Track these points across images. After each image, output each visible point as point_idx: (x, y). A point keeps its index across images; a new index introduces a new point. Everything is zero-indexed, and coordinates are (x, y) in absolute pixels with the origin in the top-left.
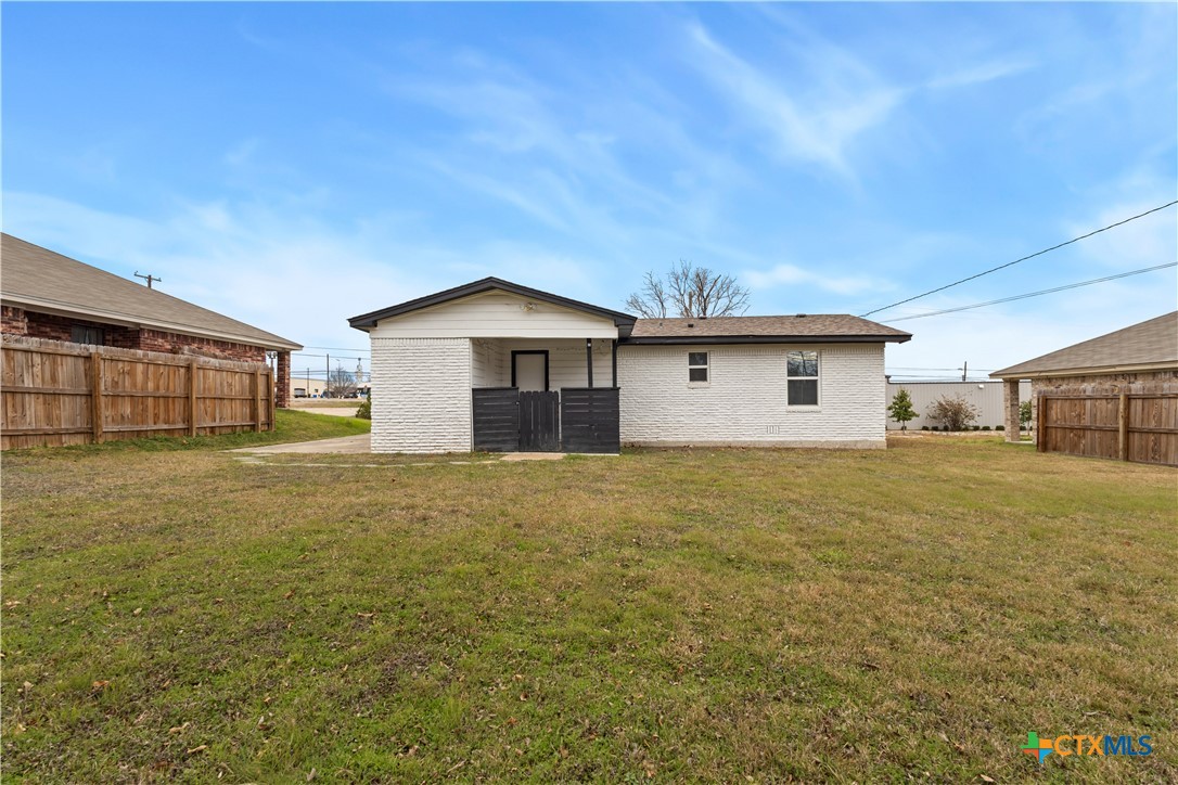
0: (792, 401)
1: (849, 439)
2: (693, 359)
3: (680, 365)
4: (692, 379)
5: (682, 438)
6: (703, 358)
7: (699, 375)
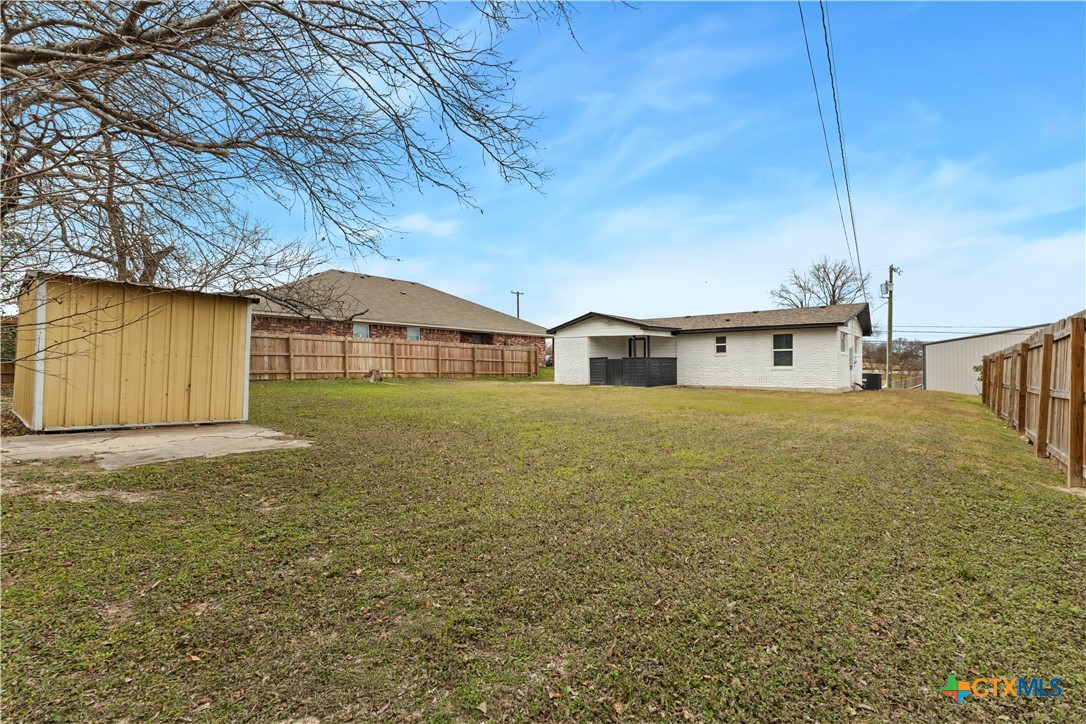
0: (776, 364)
1: (812, 387)
2: (719, 340)
3: (710, 344)
4: (718, 351)
5: (712, 384)
6: (723, 340)
7: (721, 349)
